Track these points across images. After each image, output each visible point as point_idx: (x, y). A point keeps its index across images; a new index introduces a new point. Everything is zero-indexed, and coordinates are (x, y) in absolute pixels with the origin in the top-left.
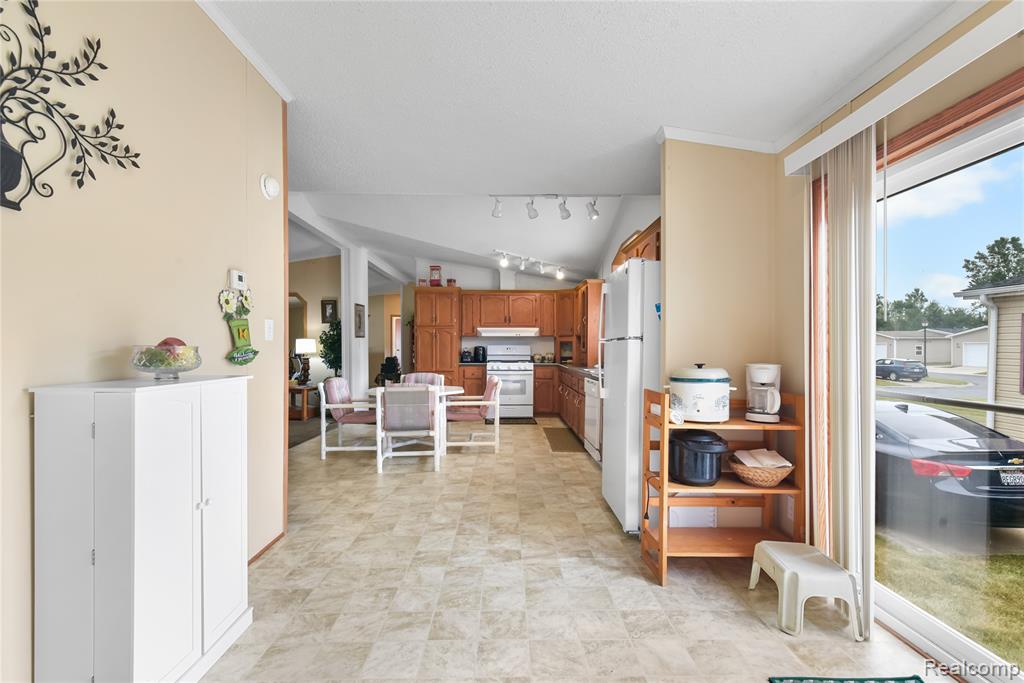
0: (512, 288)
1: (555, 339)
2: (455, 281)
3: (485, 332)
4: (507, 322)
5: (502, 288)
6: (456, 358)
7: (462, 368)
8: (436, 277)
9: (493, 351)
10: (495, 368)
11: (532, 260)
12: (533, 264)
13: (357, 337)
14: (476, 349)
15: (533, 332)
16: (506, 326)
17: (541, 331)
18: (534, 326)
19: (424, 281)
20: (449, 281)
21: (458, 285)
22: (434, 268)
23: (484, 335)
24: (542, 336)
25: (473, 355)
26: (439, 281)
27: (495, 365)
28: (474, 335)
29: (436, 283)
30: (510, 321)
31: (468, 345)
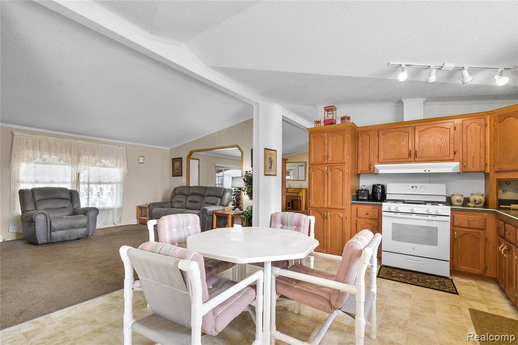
0: (420, 116)
1: (487, 176)
2: (349, 118)
3: (382, 169)
4: (413, 157)
5: (406, 119)
6: (348, 196)
7: (355, 207)
8: (330, 117)
9: (393, 189)
10: (393, 209)
11: (449, 66)
12: (452, 73)
13: (266, 175)
14: (374, 186)
15: (451, 167)
16: (410, 162)
17: (463, 165)
18: (452, 160)
19: (318, 122)
20: (343, 119)
21: (351, 121)
22: (328, 109)
23: (381, 172)
24: (464, 172)
25: (370, 193)
26: (332, 119)
27: (393, 206)
28: (372, 172)
29: (331, 122)
30: (416, 155)
31: (366, 183)
